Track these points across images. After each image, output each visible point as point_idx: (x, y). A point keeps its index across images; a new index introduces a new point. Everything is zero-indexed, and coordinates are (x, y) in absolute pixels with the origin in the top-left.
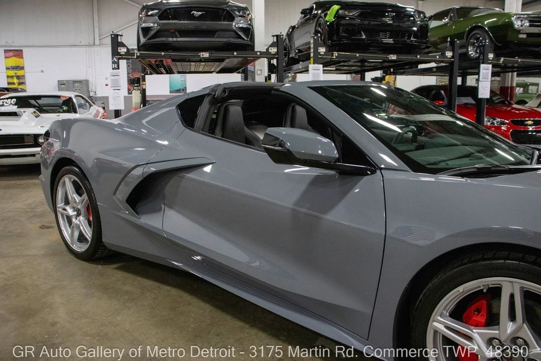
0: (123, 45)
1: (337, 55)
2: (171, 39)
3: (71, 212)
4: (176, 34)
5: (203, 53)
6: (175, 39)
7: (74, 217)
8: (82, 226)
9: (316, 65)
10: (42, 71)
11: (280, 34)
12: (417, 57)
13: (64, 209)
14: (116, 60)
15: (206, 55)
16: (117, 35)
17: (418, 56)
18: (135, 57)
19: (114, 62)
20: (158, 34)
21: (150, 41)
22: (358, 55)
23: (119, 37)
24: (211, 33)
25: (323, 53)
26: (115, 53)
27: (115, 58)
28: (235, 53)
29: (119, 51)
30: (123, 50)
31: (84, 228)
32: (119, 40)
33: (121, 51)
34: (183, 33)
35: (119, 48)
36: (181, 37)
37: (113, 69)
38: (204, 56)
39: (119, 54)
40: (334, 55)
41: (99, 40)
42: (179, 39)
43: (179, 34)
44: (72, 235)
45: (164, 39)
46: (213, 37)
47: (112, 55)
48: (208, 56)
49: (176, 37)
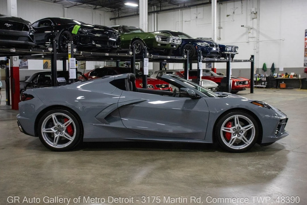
3: (54, 131)
8: (66, 135)
17: (118, 54)
22: (92, 53)
25: (75, 52)
28: (31, 51)
40: (81, 53)
46: (17, 40)
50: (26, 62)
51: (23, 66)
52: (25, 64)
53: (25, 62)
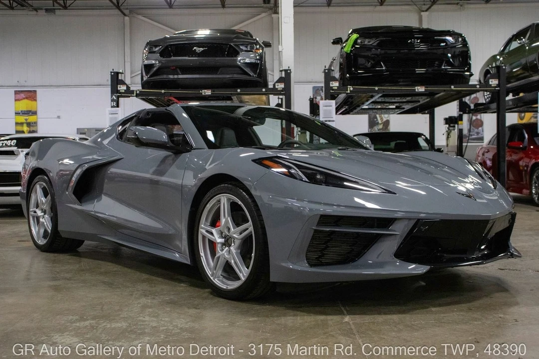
0: (123, 83)
1: (352, 89)
2: (171, 77)
3: (39, 213)
4: (177, 72)
5: (205, 91)
6: (176, 76)
7: (41, 217)
8: (46, 222)
9: (328, 101)
10: (59, 117)
11: (287, 68)
12: (450, 88)
13: (35, 212)
14: (115, 98)
15: (208, 92)
16: (117, 73)
17: (452, 87)
18: (135, 94)
19: (113, 100)
20: (159, 71)
21: (152, 78)
23: (120, 75)
24: (214, 69)
25: (336, 88)
26: (114, 90)
27: (114, 96)
28: (239, 90)
29: (119, 89)
30: (122, 88)
31: (47, 224)
32: (120, 78)
33: (121, 89)
34: (185, 69)
35: (119, 86)
36: (182, 74)
37: (112, 107)
38: (206, 94)
39: (118, 92)
40: (349, 89)
41: (131, 78)
42: (181, 76)
43: (180, 71)
44: (38, 233)
45: (165, 76)
46: (216, 74)
47: (111, 93)
48: (210, 94)
49: (178, 74)
50: (480, 128)
51: (473, 137)
52: (478, 133)
53: (478, 129)
